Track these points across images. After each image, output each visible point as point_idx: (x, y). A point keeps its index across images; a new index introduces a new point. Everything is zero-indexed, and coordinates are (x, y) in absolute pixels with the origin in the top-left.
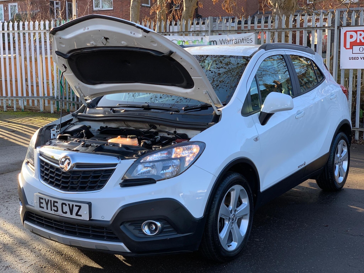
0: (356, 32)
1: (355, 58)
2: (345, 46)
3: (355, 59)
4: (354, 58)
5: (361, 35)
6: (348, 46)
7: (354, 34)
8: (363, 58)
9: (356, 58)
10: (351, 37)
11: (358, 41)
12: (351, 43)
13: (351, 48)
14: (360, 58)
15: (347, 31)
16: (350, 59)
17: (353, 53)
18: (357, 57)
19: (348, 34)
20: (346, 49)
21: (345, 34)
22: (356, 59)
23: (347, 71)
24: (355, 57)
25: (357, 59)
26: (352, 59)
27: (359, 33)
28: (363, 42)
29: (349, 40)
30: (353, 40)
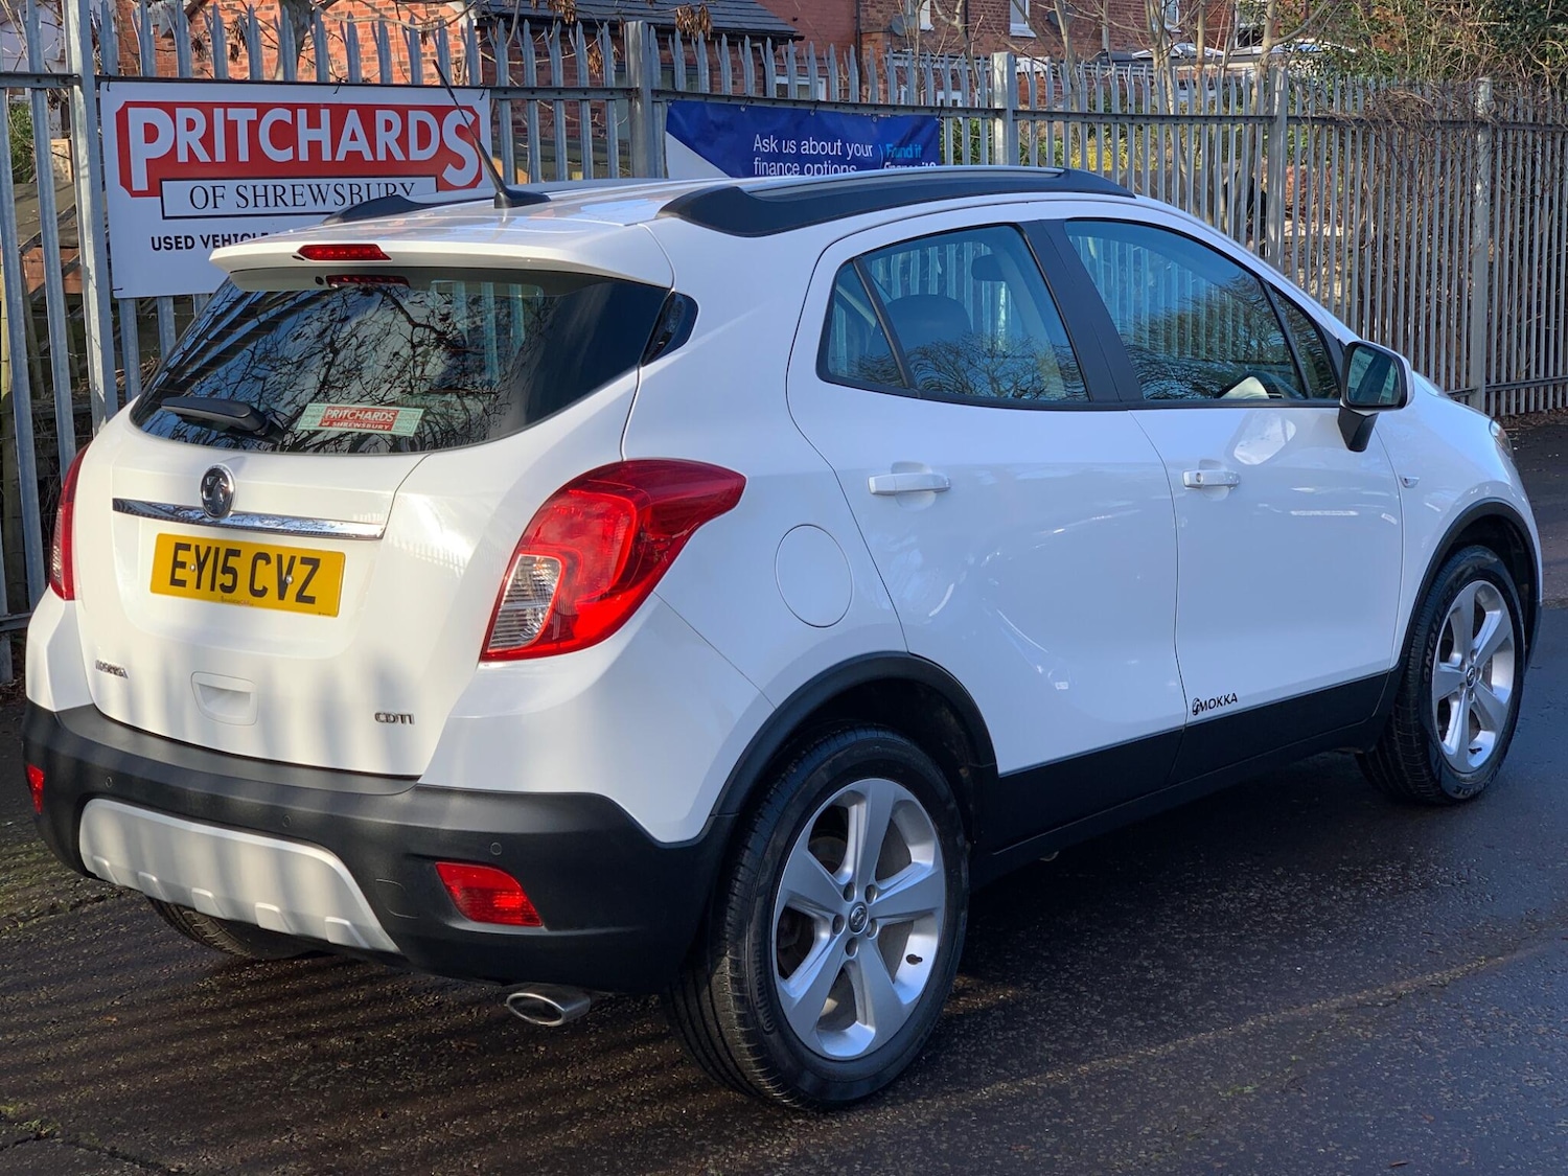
0: (170, 108)
1: (177, 243)
2: (126, 181)
3: (177, 248)
4: (173, 242)
5: (191, 125)
6: (140, 181)
7: (159, 118)
8: (211, 238)
9: (183, 240)
10: (151, 133)
11: (183, 157)
12: (151, 163)
13: (155, 190)
14: (198, 242)
15: (128, 104)
16: (157, 246)
17: (164, 218)
18: (186, 238)
19: (137, 119)
20: (135, 194)
21: (122, 118)
22: (183, 245)
23: (147, 309)
24: (176, 238)
25: (187, 248)
26: (163, 244)
27: (182, 114)
28: (201, 161)
29: (142, 153)
30: (160, 149)
